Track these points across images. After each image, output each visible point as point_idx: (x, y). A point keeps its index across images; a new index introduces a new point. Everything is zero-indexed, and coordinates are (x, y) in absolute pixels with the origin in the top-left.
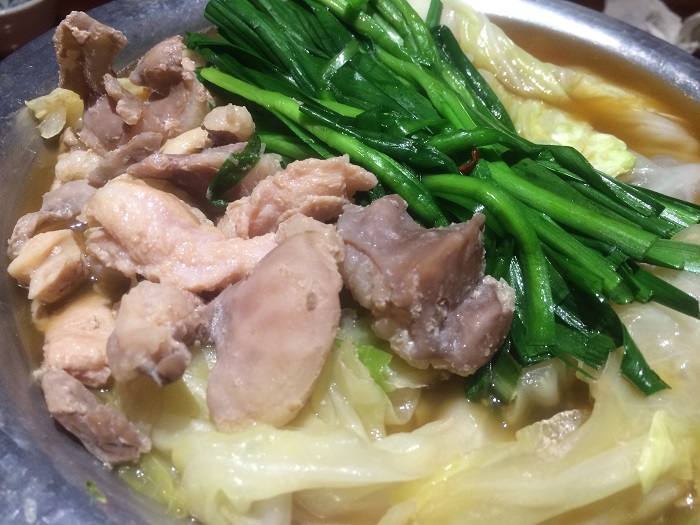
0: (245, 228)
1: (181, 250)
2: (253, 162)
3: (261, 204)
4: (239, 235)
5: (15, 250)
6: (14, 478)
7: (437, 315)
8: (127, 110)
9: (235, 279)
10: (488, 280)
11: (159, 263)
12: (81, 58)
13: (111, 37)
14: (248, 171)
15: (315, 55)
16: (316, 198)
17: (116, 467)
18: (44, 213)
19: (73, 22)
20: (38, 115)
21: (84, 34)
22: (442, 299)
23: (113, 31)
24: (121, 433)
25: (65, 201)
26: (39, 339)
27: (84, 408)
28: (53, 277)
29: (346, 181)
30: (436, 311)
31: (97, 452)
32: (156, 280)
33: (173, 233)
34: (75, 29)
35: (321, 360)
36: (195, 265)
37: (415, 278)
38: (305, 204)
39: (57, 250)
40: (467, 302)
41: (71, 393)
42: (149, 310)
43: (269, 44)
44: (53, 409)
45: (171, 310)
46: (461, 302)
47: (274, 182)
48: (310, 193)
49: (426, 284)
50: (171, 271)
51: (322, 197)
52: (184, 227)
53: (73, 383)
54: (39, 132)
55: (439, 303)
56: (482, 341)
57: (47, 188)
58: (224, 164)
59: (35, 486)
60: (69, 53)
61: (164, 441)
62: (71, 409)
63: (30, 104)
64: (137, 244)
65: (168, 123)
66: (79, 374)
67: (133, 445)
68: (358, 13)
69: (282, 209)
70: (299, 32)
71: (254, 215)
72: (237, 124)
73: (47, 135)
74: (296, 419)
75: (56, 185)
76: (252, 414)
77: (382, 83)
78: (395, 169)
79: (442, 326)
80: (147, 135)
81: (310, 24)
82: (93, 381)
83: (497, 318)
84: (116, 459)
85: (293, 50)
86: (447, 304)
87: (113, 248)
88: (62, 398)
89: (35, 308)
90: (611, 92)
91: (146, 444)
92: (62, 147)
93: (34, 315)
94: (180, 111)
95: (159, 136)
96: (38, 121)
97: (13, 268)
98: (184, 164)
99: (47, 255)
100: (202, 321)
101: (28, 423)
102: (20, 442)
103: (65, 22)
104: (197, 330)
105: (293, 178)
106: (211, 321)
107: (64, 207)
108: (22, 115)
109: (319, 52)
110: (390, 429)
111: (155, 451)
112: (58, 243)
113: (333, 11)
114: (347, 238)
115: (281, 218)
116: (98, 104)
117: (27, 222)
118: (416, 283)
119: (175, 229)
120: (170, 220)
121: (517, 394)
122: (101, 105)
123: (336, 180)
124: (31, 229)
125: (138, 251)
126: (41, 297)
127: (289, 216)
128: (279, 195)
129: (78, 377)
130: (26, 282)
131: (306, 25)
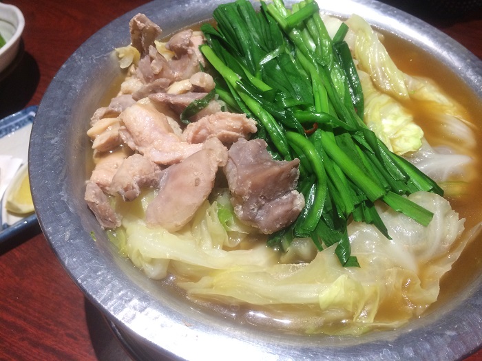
0: (190, 138)
1: (156, 143)
2: (204, 106)
3: (200, 128)
4: (188, 141)
5: (93, 123)
6: (64, 222)
7: (258, 202)
8: (155, 67)
9: (177, 162)
10: (295, 192)
11: (145, 146)
12: (141, 35)
13: (155, 29)
14: (201, 109)
15: (263, 49)
16: (225, 132)
17: (106, 229)
18: (110, 108)
19: (138, 19)
20: (120, 56)
21: (142, 25)
22: (262, 196)
23: (156, 26)
24: (110, 216)
25: (120, 104)
26: (93, 167)
27: (98, 202)
28: (103, 141)
29: (243, 126)
30: (258, 200)
31: (100, 221)
32: (142, 154)
33: (155, 134)
34: (139, 22)
35: (194, 209)
36: (160, 151)
37: (250, 183)
38: (219, 133)
39: (110, 128)
40: (278, 200)
41: (95, 194)
42: (132, 168)
43: (239, 39)
44: (86, 199)
45: (141, 170)
46: (274, 199)
47: (208, 120)
48: (223, 129)
49: (255, 187)
50: (150, 151)
51: (228, 132)
52: (161, 133)
53: (98, 190)
54: (119, 64)
55: (260, 197)
56: (277, 220)
57: (115, 95)
58: (190, 104)
59: (71, 227)
60: (135, 32)
61: (126, 224)
62: (93, 201)
63: (118, 50)
64: (137, 136)
65: (176, 74)
66: (103, 187)
67: (114, 222)
68: (292, 28)
69: (210, 133)
70: (258, 33)
71: (197, 132)
72: (205, 84)
73: (123, 66)
74: (180, 231)
75: (120, 94)
76: (160, 223)
77: (289, 73)
78: (272, 124)
79: (260, 208)
80: (163, 80)
81: (265, 30)
82: (108, 191)
83: (288, 211)
84: (106, 226)
85: (251, 44)
86: (265, 198)
87: (128, 135)
88: (91, 196)
89: (95, 152)
90: (439, 99)
91: (119, 223)
92: (129, 74)
93: (94, 155)
94: (184, 68)
95: (169, 81)
96: (120, 59)
97: (89, 132)
98: (172, 100)
99: (105, 129)
100: (155, 178)
101: (76, 202)
102: (71, 209)
103: (135, 18)
104: (152, 181)
105: (217, 120)
106: (161, 178)
107: (119, 107)
108: (113, 54)
109: (265, 48)
110: (225, 248)
111: (122, 227)
112: (112, 124)
113: (279, 25)
114: (230, 155)
115: (208, 137)
116: (145, 58)
117: (100, 111)
118: (249, 186)
119: (156, 133)
120: (155, 128)
121: (289, 249)
122: (146, 59)
123: (238, 125)
124: (101, 115)
125: (137, 139)
126: (98, 148)
127: (212, 137)
128: (209, 126)
129: (102, 188)
130: (94, 139)
131: (264, 31)
